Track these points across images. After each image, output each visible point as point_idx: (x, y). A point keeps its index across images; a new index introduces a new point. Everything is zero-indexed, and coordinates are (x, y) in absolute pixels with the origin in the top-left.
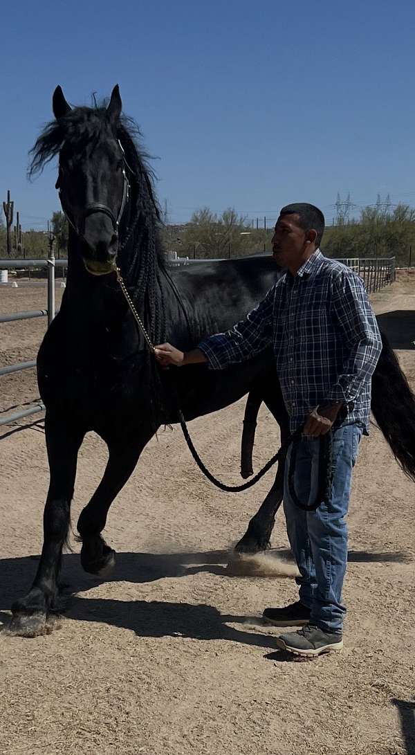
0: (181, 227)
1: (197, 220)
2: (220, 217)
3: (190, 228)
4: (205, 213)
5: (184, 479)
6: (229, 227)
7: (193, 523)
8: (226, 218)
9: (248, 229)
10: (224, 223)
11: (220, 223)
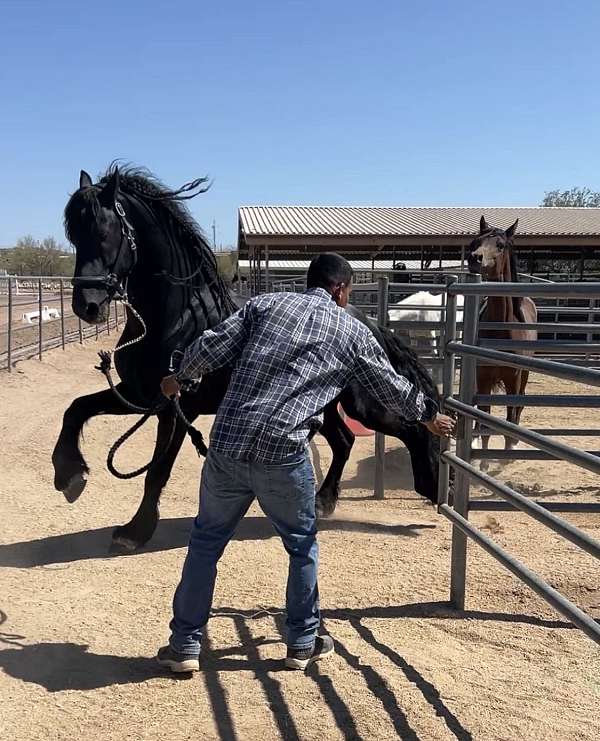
0: (9, 250)
1: (22, 244)
2: (41, 242)
3: (17, 251)
4: (28, 240)
5: (20, 454)
6: (50, 251)
7: (29, 488)
8: (47, 244)
9: (66, 254)
10: (45, 248)
11: (42, 248)
